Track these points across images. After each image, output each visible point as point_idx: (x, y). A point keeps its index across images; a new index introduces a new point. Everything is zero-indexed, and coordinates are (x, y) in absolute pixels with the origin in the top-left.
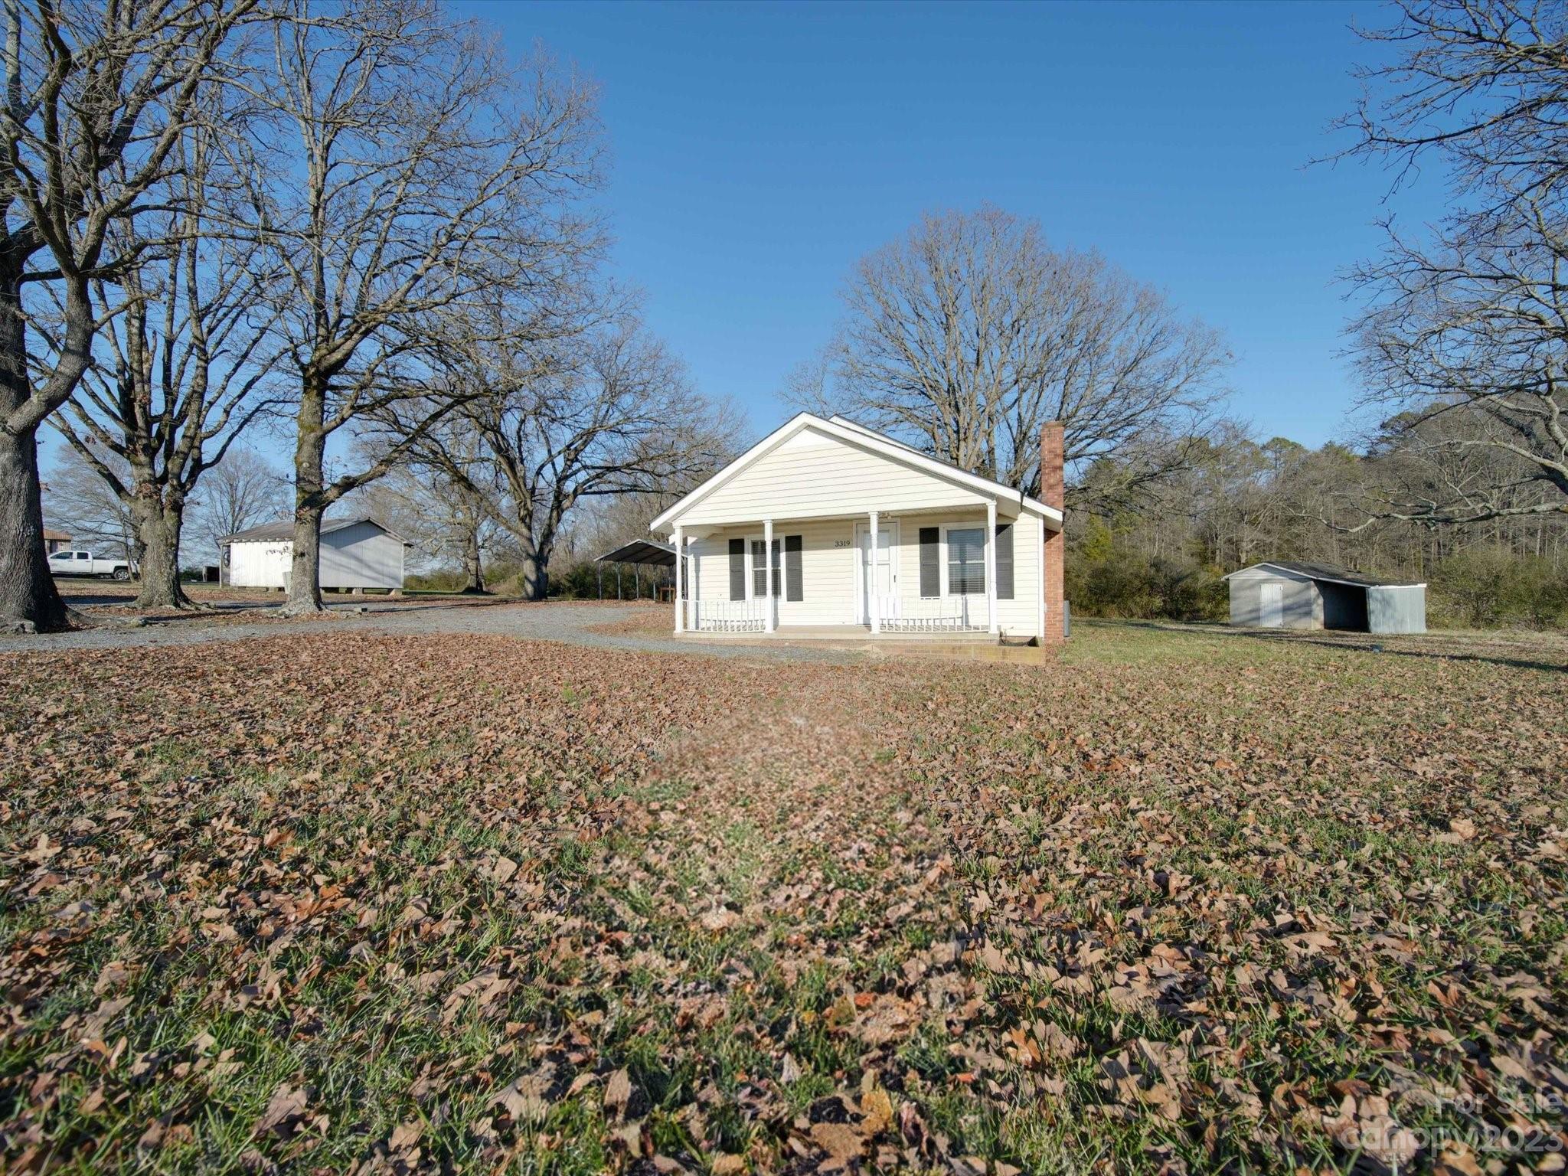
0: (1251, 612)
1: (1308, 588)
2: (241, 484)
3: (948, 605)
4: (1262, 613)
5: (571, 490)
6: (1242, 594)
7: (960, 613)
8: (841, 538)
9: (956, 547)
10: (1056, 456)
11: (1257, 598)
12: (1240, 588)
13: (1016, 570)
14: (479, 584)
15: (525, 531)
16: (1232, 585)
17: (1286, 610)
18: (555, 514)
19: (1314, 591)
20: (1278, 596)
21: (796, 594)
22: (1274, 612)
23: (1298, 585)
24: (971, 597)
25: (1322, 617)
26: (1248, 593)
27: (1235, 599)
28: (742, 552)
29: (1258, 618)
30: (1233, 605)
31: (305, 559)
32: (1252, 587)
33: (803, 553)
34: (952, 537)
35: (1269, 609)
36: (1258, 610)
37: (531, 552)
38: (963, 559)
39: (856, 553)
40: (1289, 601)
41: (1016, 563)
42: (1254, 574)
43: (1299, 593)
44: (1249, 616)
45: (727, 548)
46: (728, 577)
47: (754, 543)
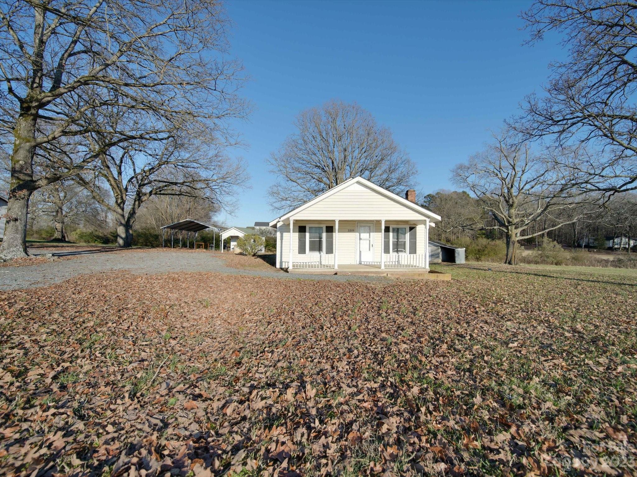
1: (438, 249)
3: (393, 255)
5: (148, 191)
8: (350, 228)
9: (395, 234)
13: (417, 244)
14: (63, 237)
15: (120, 211)
17: (432, 255)
18: (137, 203)
19: (440, 250)
20: (430, 251)
21: (330, 250)
23: (435, 248)
24: (400, 254)
25: (441, 258)
28: (305, 231)
33: (334, 234)
34: (394, 230)
37: (123, 222)
38: (398, 239)
39: (356, 235)
41: (417, 242)
45: (298, 230)
46: (297, 243)
47: (310, 228)
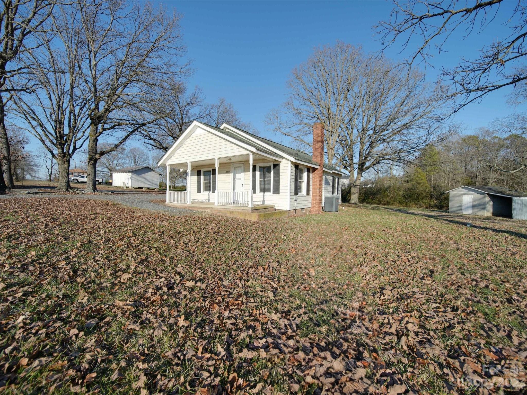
0: (458, 207)
1: (485, 197)
2: (137, 157)
3: (259, 196)
4: (463, 208)
6: (455, 199)
7: (262, 200)
8: (227, 170)
9: (262, 173)
10: (319, 136)
11: (462, 201)
12: (455, 196)
13: (281, 183)
16: (451, 195)
17: (474, 206)
19: (487, 199)
20: (471, 200)
21: (214, 191)
22: (468, 207)
23: (480, 196)
24: (266, 193)
25: (492, 211)
26: (457, 198)
27: (452, 201)
28: (200, 175)
29: (461, 210)
30: (450, 204)
31: (90, 176)
32: (459, 196)
34: (261, 169)
35: (467, 206)
36: (461, 206)
38: (264, 178)
39: (231, 175)
40: (476, 203)
41: (281, 180)
42: (460, 190)
43: (481, 199)
44: (457, 209)
45: (196, 174)
46: (196, 184)
47: (204, 172)
